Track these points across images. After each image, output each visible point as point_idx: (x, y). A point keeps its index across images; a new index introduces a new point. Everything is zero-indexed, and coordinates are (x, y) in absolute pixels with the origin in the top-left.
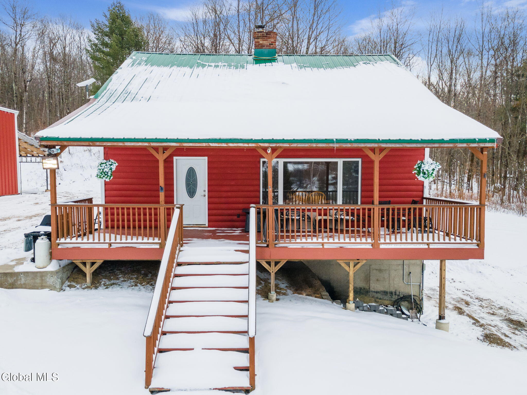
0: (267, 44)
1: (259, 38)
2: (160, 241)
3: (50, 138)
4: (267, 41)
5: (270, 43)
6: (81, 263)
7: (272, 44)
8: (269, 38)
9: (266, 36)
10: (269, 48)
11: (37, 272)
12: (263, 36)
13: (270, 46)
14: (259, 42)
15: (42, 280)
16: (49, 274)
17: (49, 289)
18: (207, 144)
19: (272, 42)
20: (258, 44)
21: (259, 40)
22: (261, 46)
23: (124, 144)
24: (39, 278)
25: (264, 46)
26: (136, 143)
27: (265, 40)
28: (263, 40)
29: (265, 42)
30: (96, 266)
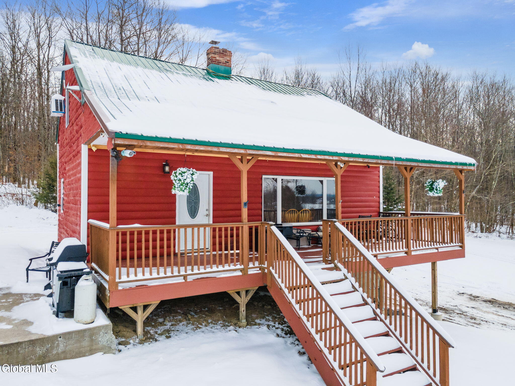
0: (224, 61)
1: (216, 54)
2: (242, 267)
3: (131, 135)
4: (223, 58)
5: (226, 61)
6: (131, 308)
7: (228, 62)
8: (225, 55)
9: (223, 54)
10: (225, 66)
11: (84, 331)
12: (220, 53)
13: (226, 64)
14: (215, 58)
15: (92, 340)
16: (103, 331)
17: (102, 353)
18: (299, 155)
19: (227, 60)
20: (215, 60)
21: (216, 56)
22: (218, 62)
23: (219, 149)
24: (87, 339)
25: (221, 63)
26: (232, 149)
27: (222, 57)
28: (220, 57)
29: (221, 59)
30: (150, 310)
